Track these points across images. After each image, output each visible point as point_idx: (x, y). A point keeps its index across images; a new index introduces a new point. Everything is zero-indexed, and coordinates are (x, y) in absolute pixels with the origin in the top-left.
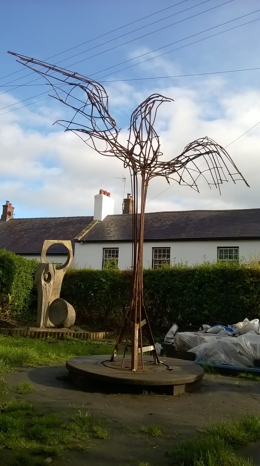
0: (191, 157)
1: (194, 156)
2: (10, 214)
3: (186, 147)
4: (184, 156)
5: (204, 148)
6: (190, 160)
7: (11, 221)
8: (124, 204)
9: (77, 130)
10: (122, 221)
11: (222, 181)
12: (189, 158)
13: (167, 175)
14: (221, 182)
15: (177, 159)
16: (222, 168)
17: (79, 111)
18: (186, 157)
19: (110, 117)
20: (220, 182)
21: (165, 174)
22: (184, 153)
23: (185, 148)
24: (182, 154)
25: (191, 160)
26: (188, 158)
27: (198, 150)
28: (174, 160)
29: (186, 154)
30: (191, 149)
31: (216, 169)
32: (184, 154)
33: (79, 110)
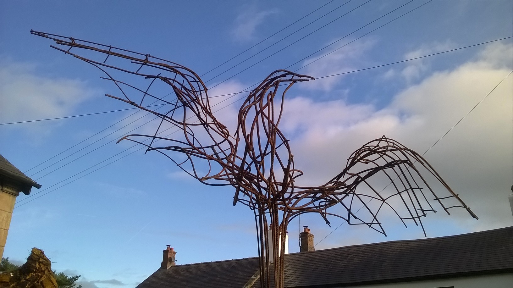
0: (362, 175)
1: (367, 172)
2: (171, 260)
3: (350, 158)
4: (349, 174)
5: (381, 156)
6: (360, 179)
7: (172, 268)
8: (301, 240)
9: (167, 148)
10: (298, 261)
11: (424, 211)
12: (359, 177)
13: (323, 209)
14: (423, 213)
15: (338, 180)
16: (420, 189)
17: (166, 118)
18: (353, 175)
19: (216, 123)
20: (420, 213)
21: (318, 208)
22: (348, 168)
23: (348, 160)
24: (345, 172)
25: (363, 179)
26: (356, 177)
27: (372, 161)
28: (331, 182)
29: (353, 170)
30: (359, 160)
31: (410, 191)
32: (348, 171)
33: (165, 116)
